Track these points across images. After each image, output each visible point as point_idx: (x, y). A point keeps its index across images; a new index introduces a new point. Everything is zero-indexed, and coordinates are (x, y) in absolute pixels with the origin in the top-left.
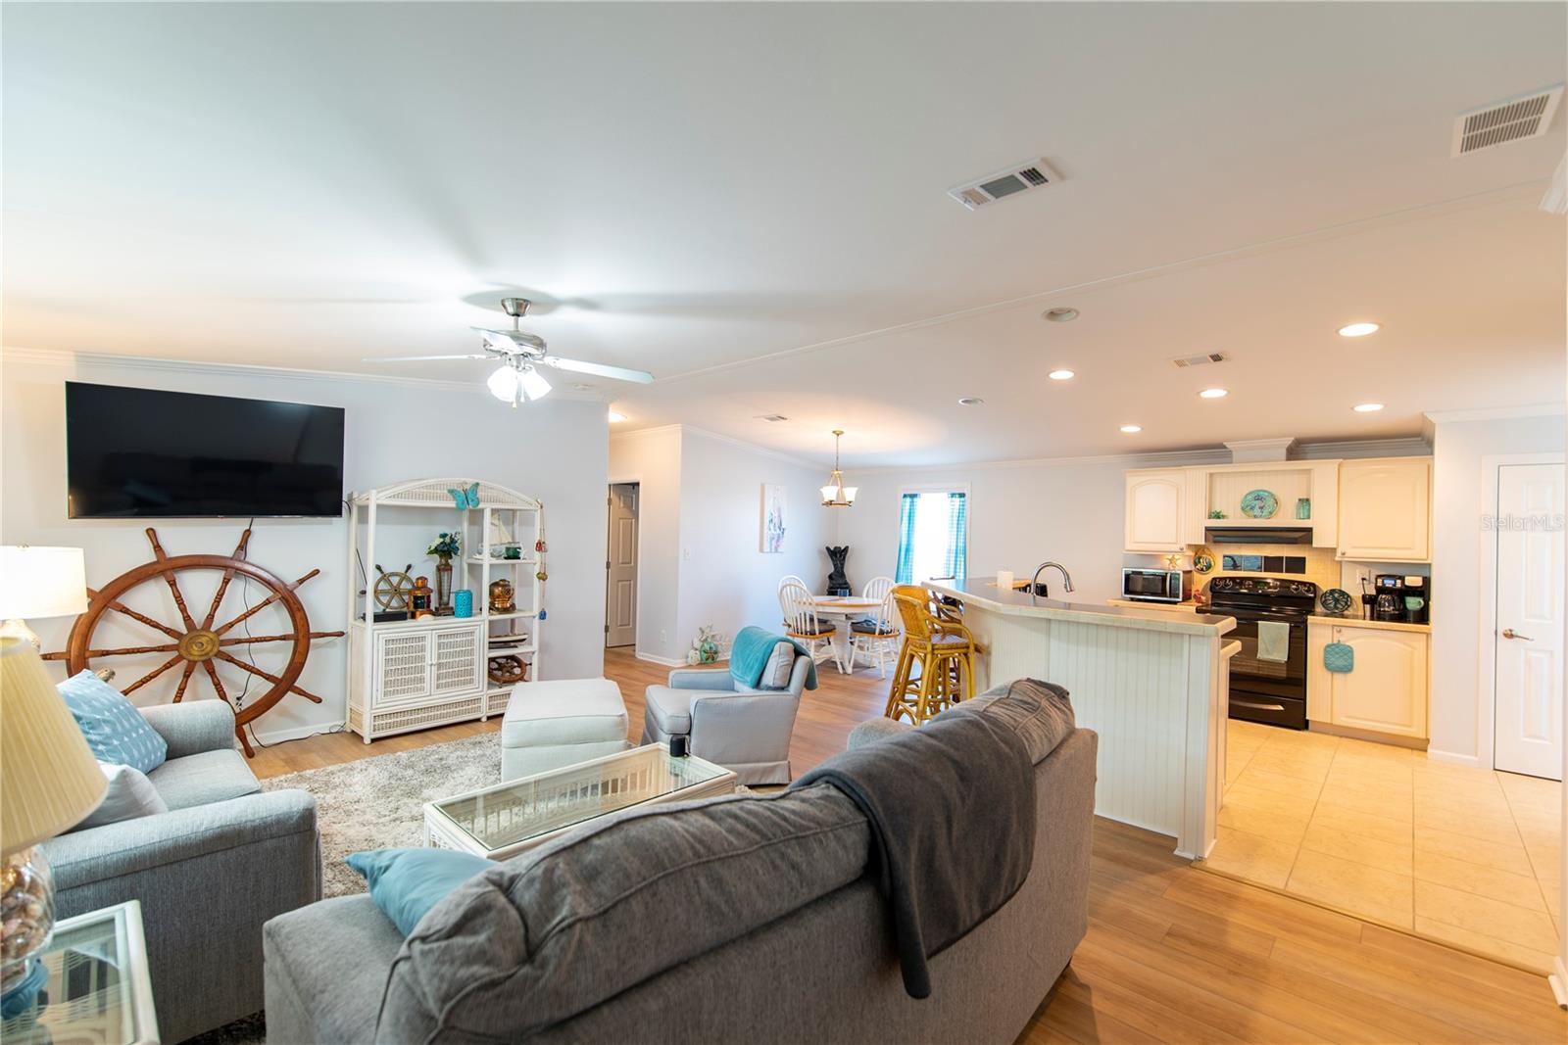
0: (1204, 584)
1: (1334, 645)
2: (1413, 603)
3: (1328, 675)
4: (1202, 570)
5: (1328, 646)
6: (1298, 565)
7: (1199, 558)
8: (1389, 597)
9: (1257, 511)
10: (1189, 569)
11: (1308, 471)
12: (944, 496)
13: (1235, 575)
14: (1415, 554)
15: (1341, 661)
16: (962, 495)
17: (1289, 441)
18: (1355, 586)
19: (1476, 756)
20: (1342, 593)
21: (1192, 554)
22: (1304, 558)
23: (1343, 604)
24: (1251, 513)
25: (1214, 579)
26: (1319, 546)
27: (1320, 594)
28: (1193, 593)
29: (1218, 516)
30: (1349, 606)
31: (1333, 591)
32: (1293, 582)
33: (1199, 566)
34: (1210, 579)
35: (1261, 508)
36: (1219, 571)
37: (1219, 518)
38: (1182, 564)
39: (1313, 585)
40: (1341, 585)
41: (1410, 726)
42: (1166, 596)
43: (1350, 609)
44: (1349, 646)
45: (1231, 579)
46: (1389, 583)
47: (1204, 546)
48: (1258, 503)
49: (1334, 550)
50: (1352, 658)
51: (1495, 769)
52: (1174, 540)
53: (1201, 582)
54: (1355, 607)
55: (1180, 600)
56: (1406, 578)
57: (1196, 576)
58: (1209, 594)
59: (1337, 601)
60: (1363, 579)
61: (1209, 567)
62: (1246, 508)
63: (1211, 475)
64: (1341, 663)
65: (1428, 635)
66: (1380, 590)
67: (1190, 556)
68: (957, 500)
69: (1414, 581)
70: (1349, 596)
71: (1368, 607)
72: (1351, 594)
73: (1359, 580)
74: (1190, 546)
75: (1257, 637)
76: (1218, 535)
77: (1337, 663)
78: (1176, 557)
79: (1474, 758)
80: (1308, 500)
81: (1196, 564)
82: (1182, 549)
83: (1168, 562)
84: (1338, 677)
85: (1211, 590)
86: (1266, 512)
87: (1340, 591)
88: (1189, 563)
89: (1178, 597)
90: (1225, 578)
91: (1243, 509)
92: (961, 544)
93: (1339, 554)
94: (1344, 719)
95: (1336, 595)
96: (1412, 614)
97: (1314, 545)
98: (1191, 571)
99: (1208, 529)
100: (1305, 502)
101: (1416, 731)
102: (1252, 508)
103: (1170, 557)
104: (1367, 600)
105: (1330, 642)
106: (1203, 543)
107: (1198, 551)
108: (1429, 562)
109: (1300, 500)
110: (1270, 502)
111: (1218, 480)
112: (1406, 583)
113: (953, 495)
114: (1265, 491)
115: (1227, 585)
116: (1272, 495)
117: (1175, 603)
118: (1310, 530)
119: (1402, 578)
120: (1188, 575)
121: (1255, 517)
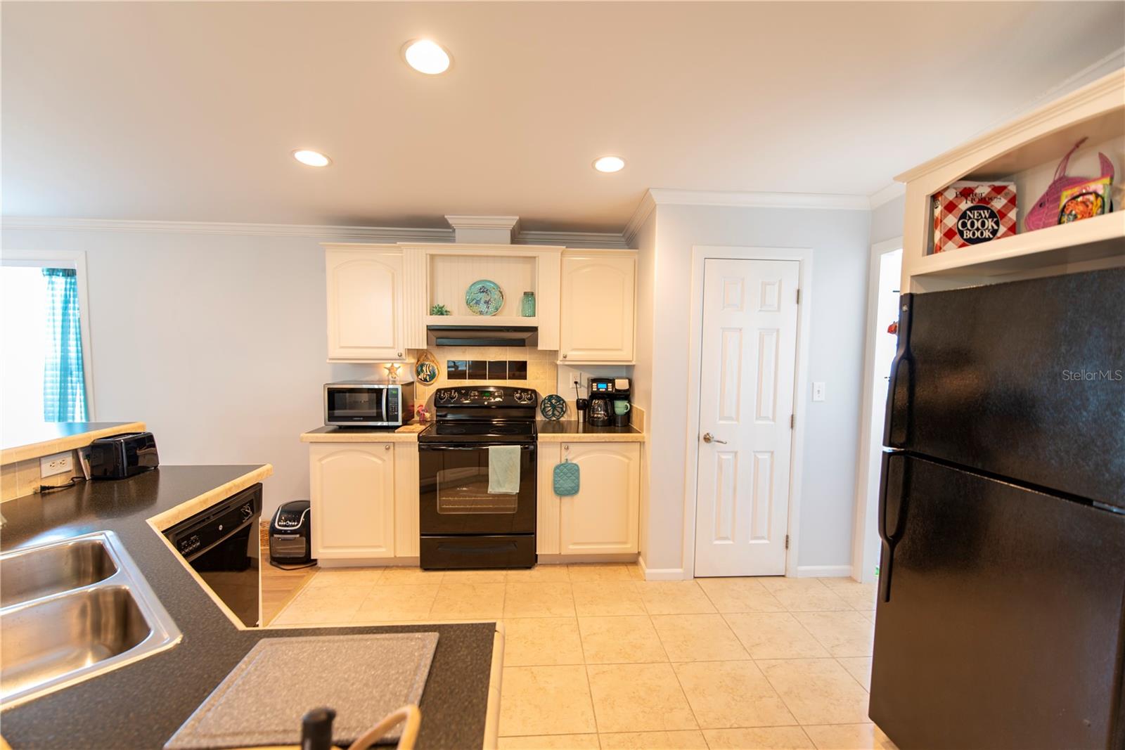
0: (427, 398)
1: (562, 465)
2: (620, 407)
3: (556, 500)
4: (425, 380)
5: (557, 467)
6: (520, 369)
7: (422, 366)
8: (601, 402)
9: (483, 307)
10: (411, 380)
11: (532, 259)
12: (36, 274)
13: (460, 385)
14: (623, 355)
15: (568, 481)
16: (70, 273)
17: (512, 221)
18: (570, 391)
19: (682, 567)
20: (559, 399)
21: (413, 360)
22: (526, 362)
23: (560, 410)
24: (476, 308)
25: (439, 391)
26: (545, 349)
27: (540, 401)
28: (416, 409)
29: (441, 311)
30: (564, 413)
31: (551, 397)
32: (516, 390)
33: (421, 376)
34: (435, 390)
35: (487, 302)
36: (443, 381)
37: (442, 314)
38: (404, 373)
39: (534, 391)
40: (557, 392)
41: (625, 543)
42: (382, 420)
43: (565, 415)
44: (575, 465)
45: (457, 389)
46: (602, 387)
47: (426, 350)
48: (483, 297)
49: (555, 353)
50: (578, 478)
51: (695, 577)
52: (391, 345)
53: (424, 395)
54: (569, 412)
55: (400, 423)
56: (616, 381)
57: (419, 388)
58: (434, 409)
59: (554, 407)
60: (576, 383)
61: (432, 376)
62: (471, 303)
63: (433, 257)
64: (568, 485)
65: (642, 443)
66: (594, 395)
67: (413, 363)
68: (60, 281)
69: (621, 384)
70: (564, 402)
71: (581, 412)
72: (565, 400)
73: (572, 385)
74: (410, 351)
75: (488, 466)
76: (443, 336)
77: (566, 486)
78: (396, 365)
79: (680, 570)
80: (532, 294)
81: (418, 373)
82: (400, 356)
83: (387, 372)
84: (566, 500)
85: (435, 405)
86: (492, 309)
87: (557, 396)
88: (411, 372)
89: (397, 421)
90: (449, 390)
91: (468, 303)
92: (73, 355)
93: (561, 357)
94: (571, 547)
95: (554, 401)
96: (620, 417)
97: (540, 348)
98: (413, 383)
99: (431, 329)
100: (530, 296)
101: (629, 548)
102: (478, 303)
103: (389, 365)
104: (583, 405)
105: (559, 463)
106: (425, 347)
107: (420, 355)
108: (633, 363)
109: (525, 293)
110: (496, 295)
111: (441, 266)
112: (617, 388)
113: (52, 272)
114: (490, 282)
115: (452, 398)
116: (498, 287)
117: (393, 429)
118: (534, 329)
119: (612, 381)
120: (408, 388)
121: (481, 313)
